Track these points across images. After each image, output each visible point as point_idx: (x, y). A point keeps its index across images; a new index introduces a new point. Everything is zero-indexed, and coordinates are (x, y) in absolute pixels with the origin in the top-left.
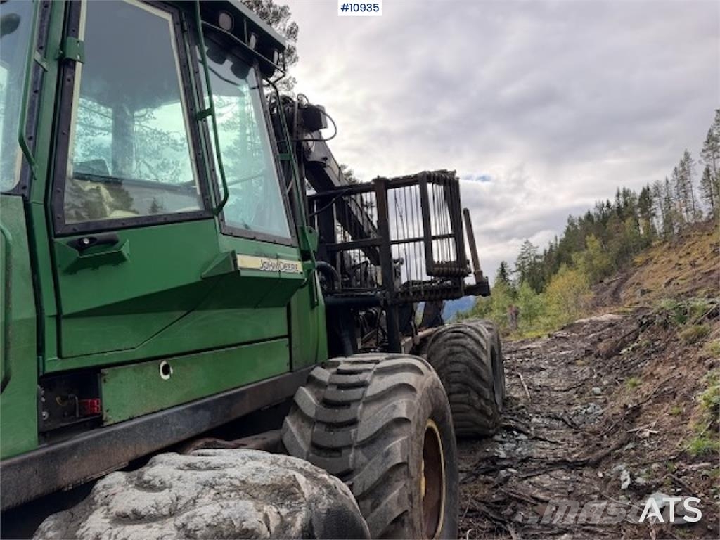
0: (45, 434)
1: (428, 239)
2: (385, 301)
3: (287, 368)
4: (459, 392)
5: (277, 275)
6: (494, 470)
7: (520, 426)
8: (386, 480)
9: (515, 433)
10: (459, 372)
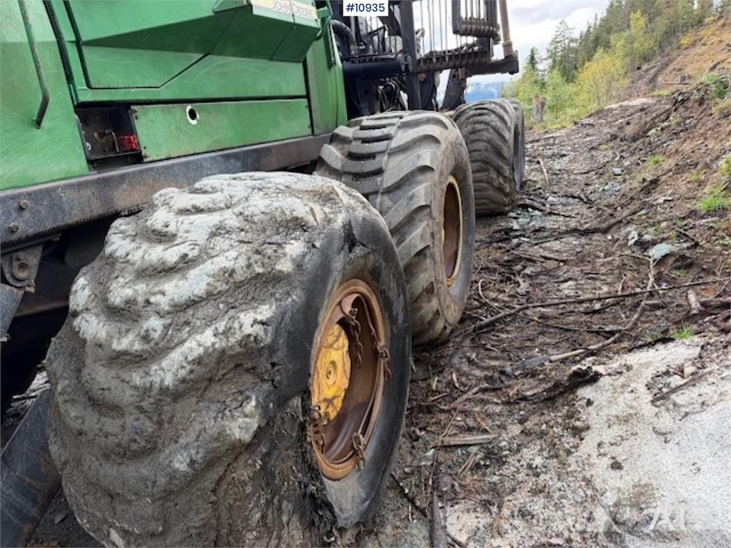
0: (94, 163)
2: (407, 66)
4: (481, 171)
5: (291, 20)
6: (506, 239)
7: (536, 204)
8: (410, 220)
9: (530, 210)
10: (479, 150)
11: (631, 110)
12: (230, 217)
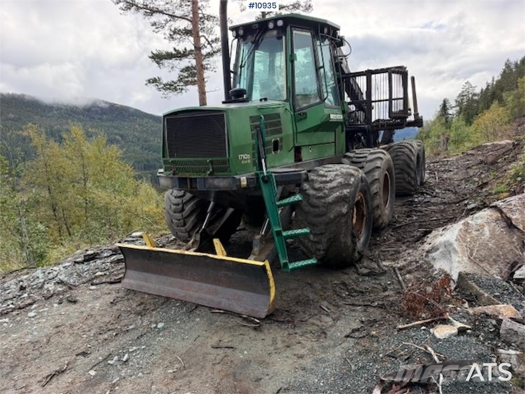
0: (295, 160)
2: (369, 130)
3: (334, 154)
4: (400, 174)
5: (336, 121)
6: (411, 204)
7: (428, 192)
8: (373, 183)
9: (425, 195)
10: (399, 164)
11: (498, 147)
12: (338, 173)
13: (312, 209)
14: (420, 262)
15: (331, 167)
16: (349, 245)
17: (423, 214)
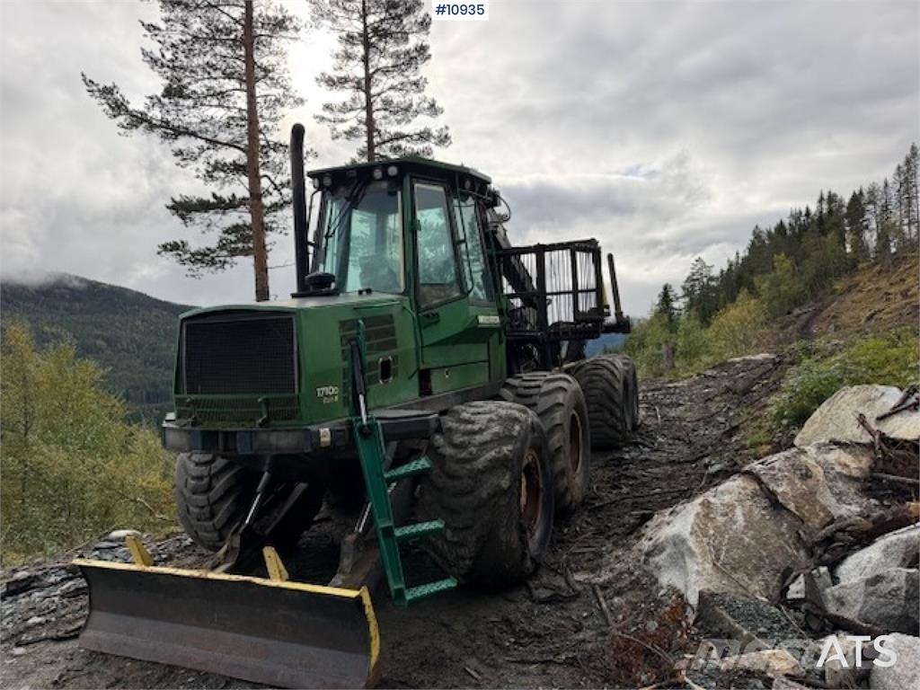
1: (575, 291)
2: (543, 341)
3: (487, 380)
4: (596, 412)
5: (488, 326)
6: (618, 465)
7: (646, 443)
8: (552, 431)
9: (641, 447)
10: (594, 396)
11: (753, 365)
12: (493, 416)
13: (449, 483)
14: (636, 573)
15: (481, 407)
16: (514, 546)
17: (639, 482)
